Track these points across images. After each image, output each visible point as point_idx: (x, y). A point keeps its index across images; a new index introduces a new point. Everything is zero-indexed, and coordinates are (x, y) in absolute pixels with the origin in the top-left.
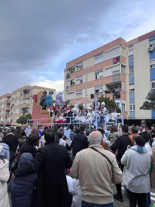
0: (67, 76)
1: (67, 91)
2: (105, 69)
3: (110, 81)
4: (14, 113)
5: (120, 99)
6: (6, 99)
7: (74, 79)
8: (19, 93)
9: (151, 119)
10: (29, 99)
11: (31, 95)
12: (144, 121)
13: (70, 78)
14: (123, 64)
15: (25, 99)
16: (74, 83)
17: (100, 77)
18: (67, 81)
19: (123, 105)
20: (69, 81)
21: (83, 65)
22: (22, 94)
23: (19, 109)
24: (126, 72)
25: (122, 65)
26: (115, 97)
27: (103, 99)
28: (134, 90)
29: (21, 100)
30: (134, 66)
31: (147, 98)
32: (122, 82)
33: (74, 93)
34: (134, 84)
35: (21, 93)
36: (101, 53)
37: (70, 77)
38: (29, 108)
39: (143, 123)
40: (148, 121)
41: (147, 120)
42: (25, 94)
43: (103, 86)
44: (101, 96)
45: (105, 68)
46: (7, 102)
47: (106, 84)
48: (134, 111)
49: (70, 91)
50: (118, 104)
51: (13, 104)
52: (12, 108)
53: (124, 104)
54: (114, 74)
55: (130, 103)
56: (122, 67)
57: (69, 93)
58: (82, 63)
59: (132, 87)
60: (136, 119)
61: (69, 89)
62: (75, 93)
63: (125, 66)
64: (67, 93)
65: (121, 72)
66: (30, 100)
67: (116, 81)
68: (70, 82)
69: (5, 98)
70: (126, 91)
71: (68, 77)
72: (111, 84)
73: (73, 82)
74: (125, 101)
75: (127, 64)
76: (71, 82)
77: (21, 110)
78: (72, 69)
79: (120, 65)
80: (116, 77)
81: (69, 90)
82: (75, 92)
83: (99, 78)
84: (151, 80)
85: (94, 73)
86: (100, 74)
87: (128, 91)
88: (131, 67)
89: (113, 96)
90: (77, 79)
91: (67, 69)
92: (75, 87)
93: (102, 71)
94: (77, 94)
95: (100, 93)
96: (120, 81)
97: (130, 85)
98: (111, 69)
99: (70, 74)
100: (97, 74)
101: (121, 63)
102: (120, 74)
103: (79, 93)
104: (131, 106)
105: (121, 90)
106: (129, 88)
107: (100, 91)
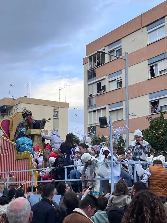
0: (89, 73)
1: (90, 106)
7: (105, 79)
13: (94, 78)
16: (104, 87)
17: (160, 72)
20: (93, 83)
21: (122, 47)
27: (163, 123)
33: (104, 110)
36: (161, 19)
37: (94, 75)
42: (2, 115)
44: (159, 115)
49: (95, 106)
57: (94, 111)
58: (120, 43)
61: (94, 101)
62: (108, 110)
68: (95, 86)
71: (91, 75)
73: (102, 86)
76: (99, 85)
78: (98, 58)
81: (94, 103)
82: (107, 107)
83: (159, 75)
85: (146, 62)
86: (161, 66)
90: (109, 78)
91: (89, 57)
92: (106, 96)
93: (165, 59)
94: (111, 113)
95: (161, 107)
99: (94, 69)
100: (152, 65)
103: (114, 110)
107: (162, 103)
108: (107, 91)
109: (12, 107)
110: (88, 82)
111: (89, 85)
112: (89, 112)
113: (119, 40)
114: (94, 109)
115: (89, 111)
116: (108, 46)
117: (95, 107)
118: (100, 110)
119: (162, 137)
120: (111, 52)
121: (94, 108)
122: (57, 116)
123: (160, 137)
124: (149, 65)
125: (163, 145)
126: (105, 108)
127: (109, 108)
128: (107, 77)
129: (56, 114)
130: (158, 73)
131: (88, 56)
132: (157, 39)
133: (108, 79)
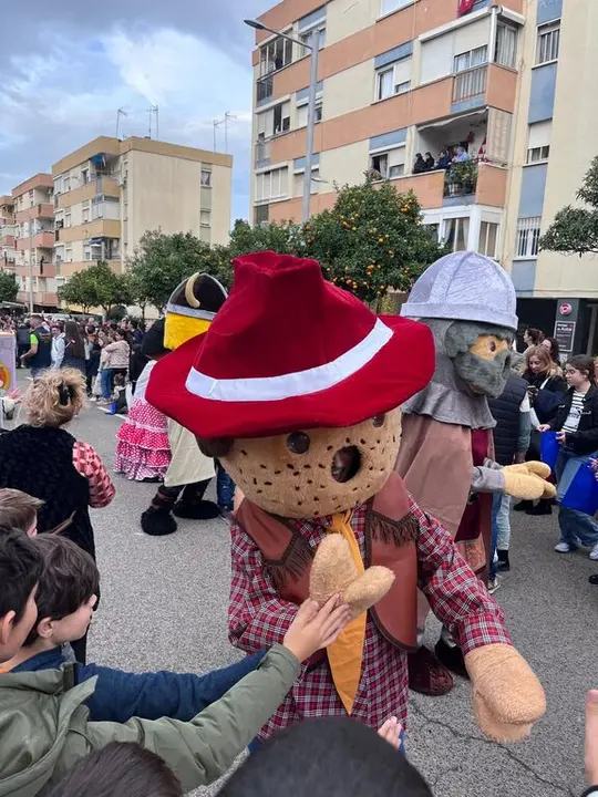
0: (260, 84)
1: (259, 161)
2: (424, 42)
3: (439, 109)
4: (66, 258)
5: (469, 198)
6: (37, 199)
7: (289, 100)
8: (78, 171)
10: (117, 200)
11: (121, 183)
12: (569, 307)
13: (270, 98)
14: (508, 12)
15: (100, 199)
16: (287, 121)
17: (397, 87)
18: (259, 110)
19: (488, 229)
20: (267, 110)
21: (327, 26)
22: (88, 175)
23: (81, 243)
24: (518, 59)
25: (500, 17)
26: (453, 188)
27: (362, 198)
28: (546, 149)
29: (85, 202)
30: (562, 27)
31: (582, 193)
32: (492, 114)
33: (285, 171)
34: (550, 120)
35: (85, 173)
37: (270, 92)
38: (118, 239)
39: (567, 316)
40: (589, 306)
41: (583, 301)
42: (98, 174)
43: (408, 137)
45: (423, 37)
46: (40, 211)
47: (418, 126)
48: (534, 257)
49: (268, 161)
50: (461, 225)
51: (62, 222)
52: (57, 239)
53: (494, 226)
54: (462, 67)
55: (519, 219)
56: (499, 29)
57: (267, 173)
58: (325, 14)
59: (538, 139)
60: (536, 295)
61: (267, 148)
62: (292, 171)
63: (517, 26)
64: (260, 171)
65: (491, 58)
66: (122, 205)
67: (467, 106)
68: (271, 116)
69: (31, 191)
70: (509, 161)
71: (264, 90)
72: (442, 123)
73: (284, 117)
74: (499, 210)
75: (529, 16)
76: (278, 115)
77: (89, 250)
78: (280, 52)
79: (493, 20)
80: (466, 87)
81: (267, 156)
82: (291, 164)
83: (393, 93)
85: (372, 63)
86: (400, 73)
87: (518, 157)
88: (549, 29)
89: (446, 184)
90: (298, 99)
91: (261, 47)
92: (289, 141)
93: (408, 55)
94: (298, 177)
95: (392, 168)
96: (484, 107)
97: (531, 125)
98: (448, 39)
99: (270, 76)
100: (383, 70)
101: (496, 7)
102: (485, 67)
103: (303, 173)
104: (524, 233)
105: (481, 156)
106: (527, 143)
107: (393, 160)
108: (292, 128)
109: (118, 157)
110: (257, 107)
111: (259, 113)
112: (258, 175)
113: (323, 6)
114: (267, 169)
115: (256, 172)
116: (299, 20)
117: (269, 164)
118: (277, 170)
119: (354, 228)
120: (305, 37)
121: (265, 165)
122: (208, 183)
123: (350, 229)
124: (376, 69)
126: (286, 167)
127: (295, 168)
128: (293, 97)
129: (206, 177)
130: (393, 89)
131: (260, 45)
132: (399, 7)
133: (295, 103)
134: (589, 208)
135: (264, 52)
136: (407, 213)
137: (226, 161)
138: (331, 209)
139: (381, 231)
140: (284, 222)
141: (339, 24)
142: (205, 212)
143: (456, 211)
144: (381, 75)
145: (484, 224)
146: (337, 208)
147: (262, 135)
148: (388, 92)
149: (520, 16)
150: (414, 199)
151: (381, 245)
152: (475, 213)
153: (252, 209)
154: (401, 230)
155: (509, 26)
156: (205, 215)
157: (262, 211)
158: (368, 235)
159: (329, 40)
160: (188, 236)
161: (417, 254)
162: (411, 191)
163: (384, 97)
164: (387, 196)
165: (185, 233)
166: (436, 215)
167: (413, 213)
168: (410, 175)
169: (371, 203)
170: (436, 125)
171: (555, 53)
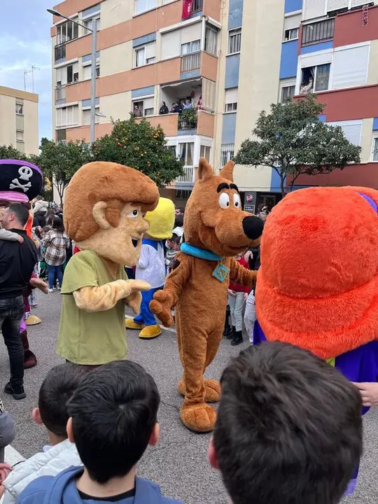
0: (56, 49)
1: (58, 100)
2: (163, 34)
3: (173, 76)
5: (193, 131)
7: (77, 62)
9: (268, 190)
12: (251, 197)
13: (64, 59)
14: (212, 20)
16: (76, 75)
17: (147, 60)
18: (57, 66)
19: (205, 149)
20: (62, 67)
21: (101, 16)
24: (218, 49)
25: (207, 23)
26: (183, 125)
27: (129, 128)
28: (235, 105)
30: (242, 32)
31: (255, 132)
32: (204, 81)
33: (76, 108)
34: (237, 87)
37: (64, 55)
39: (250, 202)
40: (262, 196)
41: (259, 194)
43: (155, 92)
45: (162, 30)
47: (161, 85)
49: (65, 101)
50: (189, 147)
53: (208, 148)
54: (185, 52)
55: (222, 145)
56: (207, 30)
57: (64, 108)
58: (99, 9)
59: (231, 98)
61: (64, 94)
62: (81, 108)
63: (217, 30)
64: (58, 106)
65: (202, 48)
67: (189, 75)
68: (65, 71)
70: (215, 110)
71: (60, 53)
72: (176, 85)
73: (74, 72)
74: (211, 139)
75: (224, 24)
76: (70, 71)
78: (70, 29)
79: (203, 23)
80: (189, 63)
81: (63, 97)
82: (80, 104)
83: (145, 64)
84: (281, 79)
85: (131, 44)
86: (149, 51)
87: (220, 109)
88: (235, 33)
89: (179, 122)
90: (83, 61)
91: (57, 26)
92: (78, 88)
93: (153, 41)
94: (86, 112)
95: (146, 110)
96: (200, 77)
97: (226, 90)
98: (177, 34)
99: (63, 45)
100: (138, 48)
101: (205, 17)
102: (199, 54)
103: (90, 110)
104: (225, 153)
105: (199, 106)
106: (225, 100)
107: (146, 105)
108: (80, 79)
110: (55, 64)
111: (57, 68)
112: (57, 109)
113: (99, 3)
114: (63, 105)
115: (56, 107)
116: (82, 11)
117: (65, 103)
118: (71, 106)
120: (86, 22)
121: (62, 103)
122: (21, 111)
123: (123, 147)
124: (134, 47)
125: (125, 157)
126: (77, 105)
127: (83, 106)
128: (80, 60)
129: (19, 109)
130: (145, 61)
131: (56, 24)
132: (147, 10)
133: (81, 63)
134: (259, 140)
135: (59, 29)
136: (157, 139)
137: (34, 98)
138: (110, 134)
139: (142, 149)
140: (78, 141)
141: (109, 16)
142: (20, 132)
143: (186, 138)
144: (137, 51)
145: (202, 147)
146: (113, 134)
147: (59, 83)
148: (142, 62)
149: (219, 23)
150: (161, 130)
151: (142, 157)
152: (197, 140)
153: (55, 132)
154: (154, 149)
155: (212, 29)
156: (20, 134)
157: (61, 133)
158: (134, 151)
159: (102, 26)
160: (10, 148)
161: (164, 164)
162: (159, 125)
163: (139, 66)
164: (145, 128)
165: (7, 146)
166: (174, 140)
167: (161, 139)
168: (158, 115)
169: (135, 131)
170: (172, 85)
171: (239, 48)
